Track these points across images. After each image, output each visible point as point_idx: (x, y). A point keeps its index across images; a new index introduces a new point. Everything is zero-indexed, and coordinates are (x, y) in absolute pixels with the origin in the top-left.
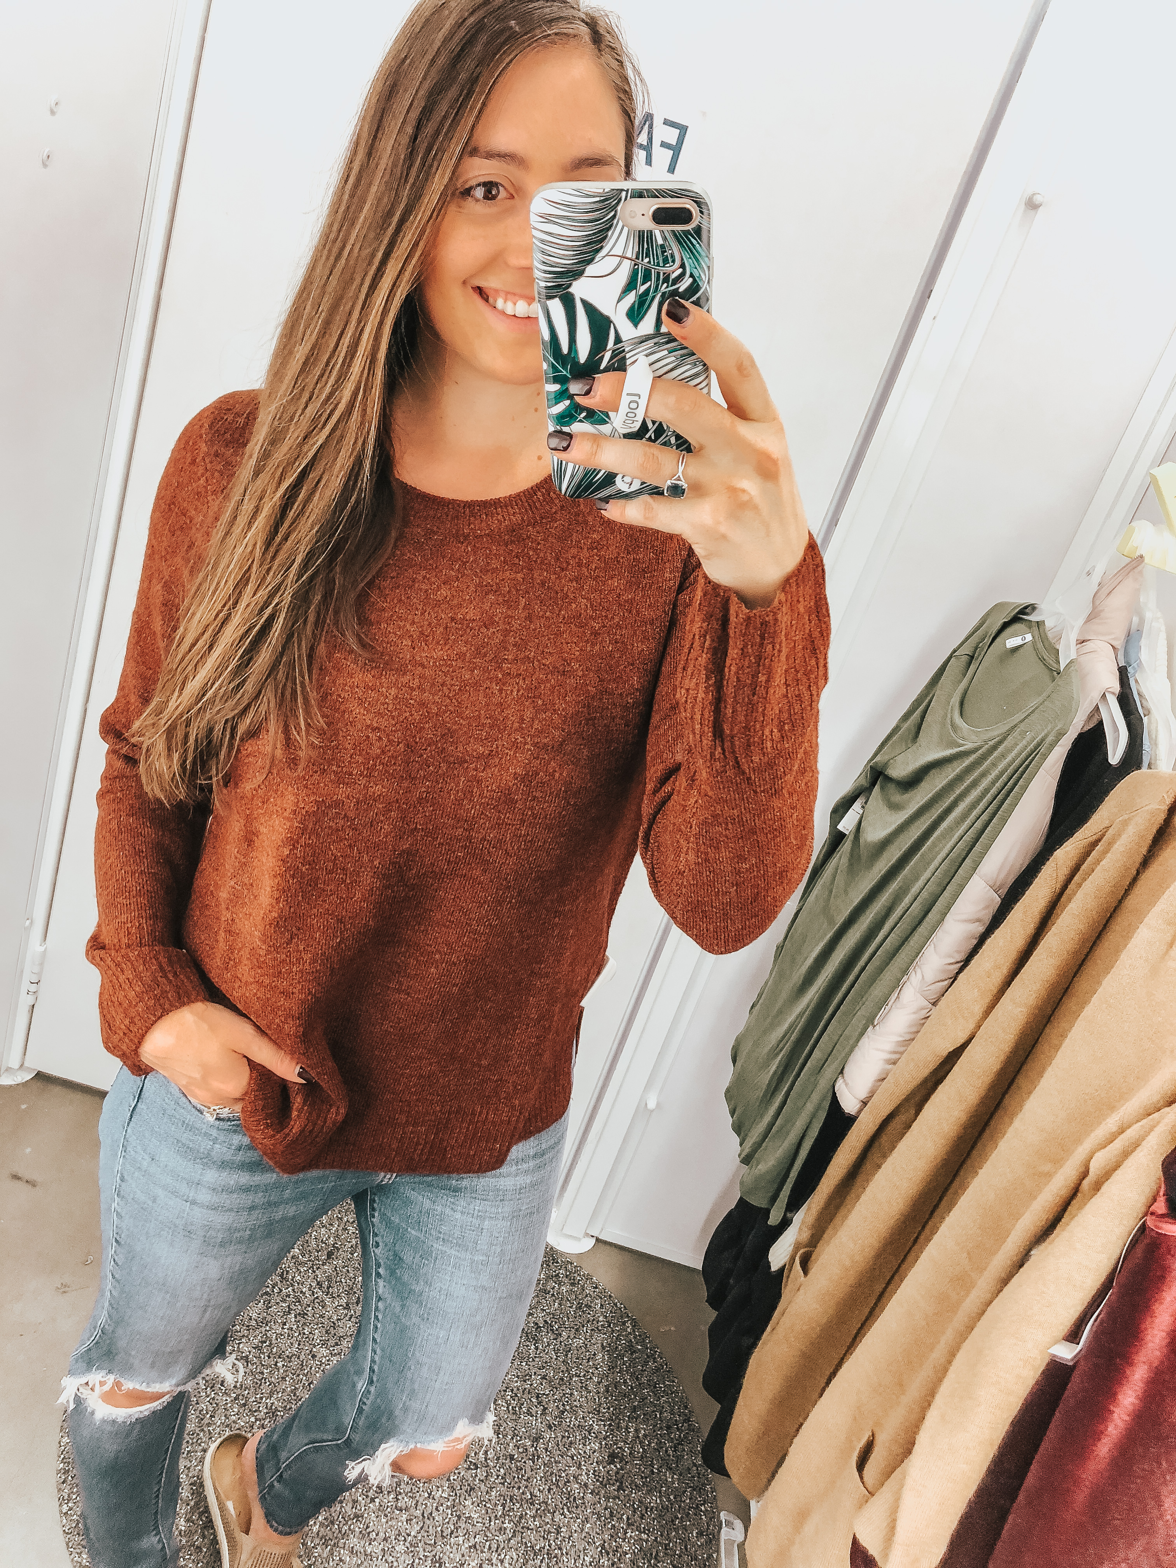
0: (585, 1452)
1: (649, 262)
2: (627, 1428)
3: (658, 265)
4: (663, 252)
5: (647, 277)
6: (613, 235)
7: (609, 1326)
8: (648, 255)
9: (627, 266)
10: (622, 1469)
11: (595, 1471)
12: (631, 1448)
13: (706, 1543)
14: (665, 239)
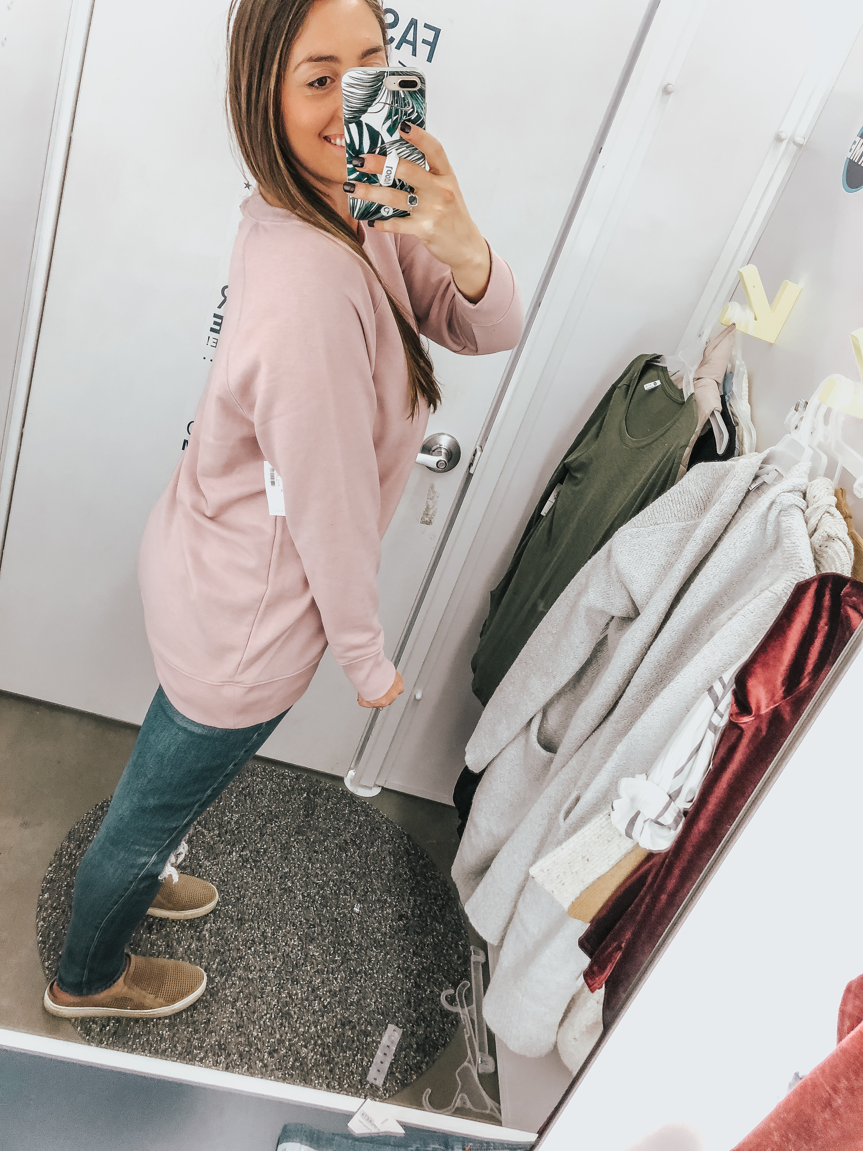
0: (383, 915)
1: (398, 106)
2: (409, 900)
3: (402, 107)
4: (404, 101)
5: (396, 113)
6: (381, 93)
7: (393, 840)
8: (397, 103)
9: (387, 107)
10: (407, 923)
11: (390, 925)
12: (412, 912)
13: (463, 962)
14: (405, 95)
